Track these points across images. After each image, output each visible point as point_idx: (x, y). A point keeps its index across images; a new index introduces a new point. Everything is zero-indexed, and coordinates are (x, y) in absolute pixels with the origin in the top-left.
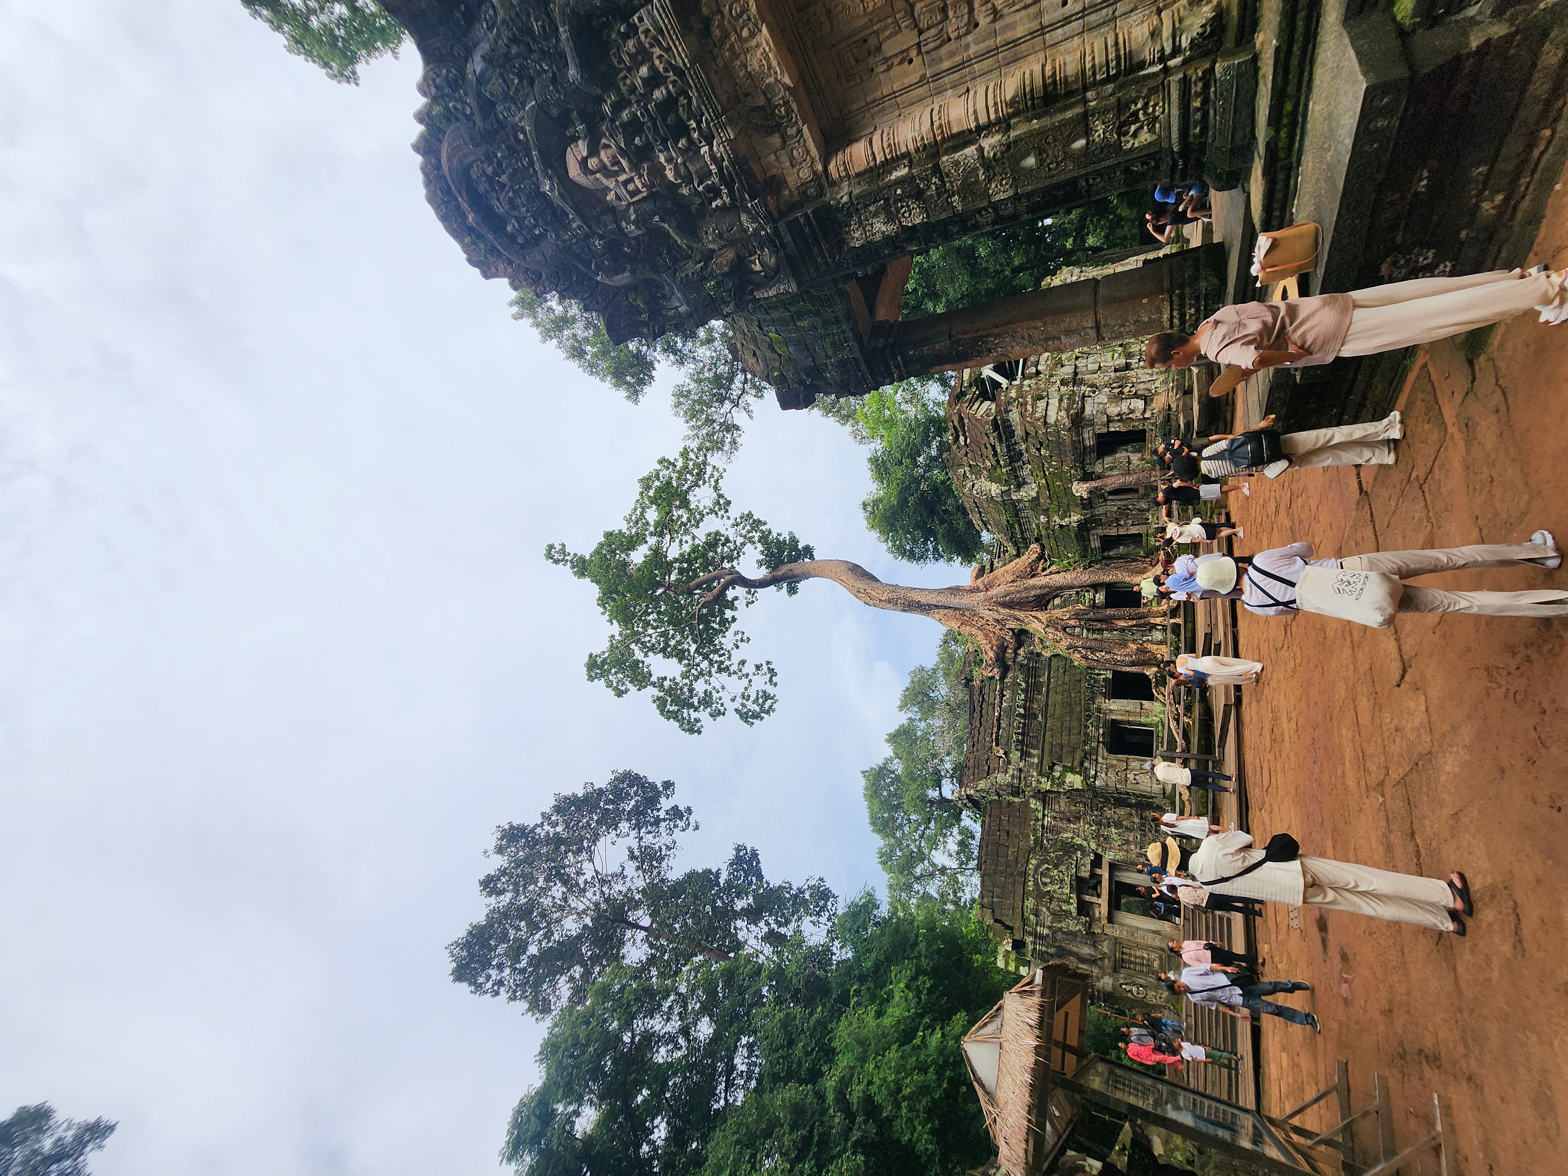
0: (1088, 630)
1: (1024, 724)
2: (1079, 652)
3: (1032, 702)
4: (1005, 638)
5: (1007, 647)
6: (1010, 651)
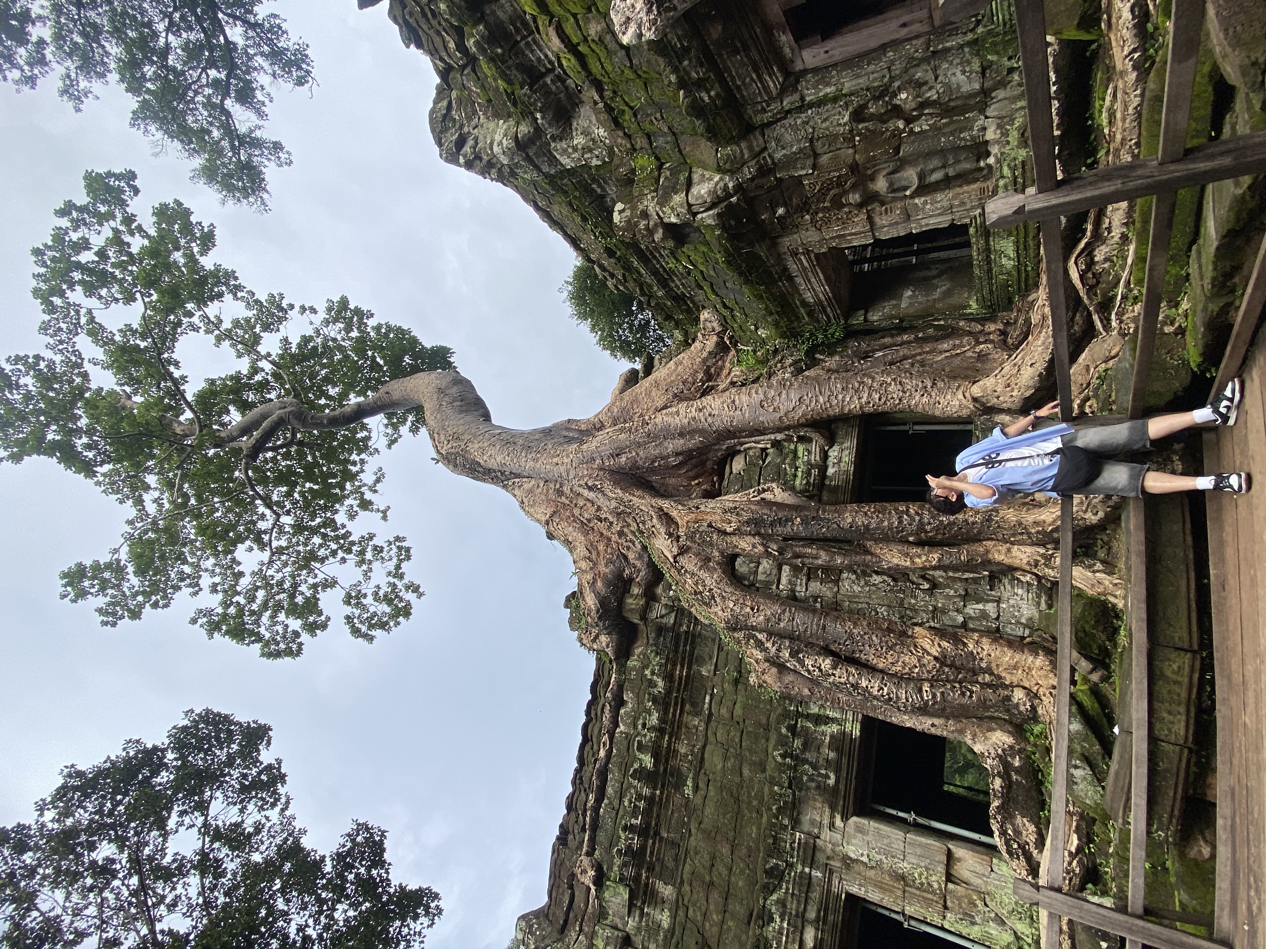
0: (796, 570)
1: (650, 801)
2: (759, 645)
3: (675, 735)
4: (626, 558)
5: (631, 580)
6: (636, 590)
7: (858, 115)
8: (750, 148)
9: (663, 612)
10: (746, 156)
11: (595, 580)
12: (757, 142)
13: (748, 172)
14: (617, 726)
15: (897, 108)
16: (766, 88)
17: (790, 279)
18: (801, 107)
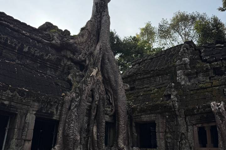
4: (80, 54)
5: (74, 54)
6: (72, 55)
7: (183, 134)
8: (182, 115)
9: (65, 62)
10: (181, 114)
11: (76, 44)
12: (182, 116)
13: (177, 113)
14: (31, 39)
15: (182, 140)
16: (193, 120)
17: (149, 114)
18: (187, 125)
